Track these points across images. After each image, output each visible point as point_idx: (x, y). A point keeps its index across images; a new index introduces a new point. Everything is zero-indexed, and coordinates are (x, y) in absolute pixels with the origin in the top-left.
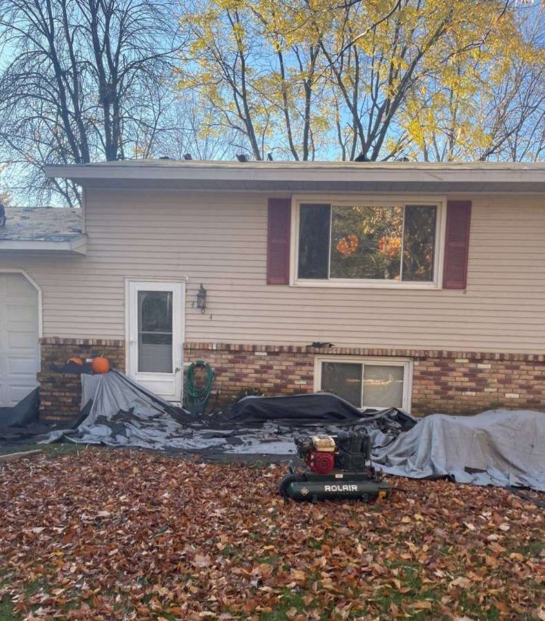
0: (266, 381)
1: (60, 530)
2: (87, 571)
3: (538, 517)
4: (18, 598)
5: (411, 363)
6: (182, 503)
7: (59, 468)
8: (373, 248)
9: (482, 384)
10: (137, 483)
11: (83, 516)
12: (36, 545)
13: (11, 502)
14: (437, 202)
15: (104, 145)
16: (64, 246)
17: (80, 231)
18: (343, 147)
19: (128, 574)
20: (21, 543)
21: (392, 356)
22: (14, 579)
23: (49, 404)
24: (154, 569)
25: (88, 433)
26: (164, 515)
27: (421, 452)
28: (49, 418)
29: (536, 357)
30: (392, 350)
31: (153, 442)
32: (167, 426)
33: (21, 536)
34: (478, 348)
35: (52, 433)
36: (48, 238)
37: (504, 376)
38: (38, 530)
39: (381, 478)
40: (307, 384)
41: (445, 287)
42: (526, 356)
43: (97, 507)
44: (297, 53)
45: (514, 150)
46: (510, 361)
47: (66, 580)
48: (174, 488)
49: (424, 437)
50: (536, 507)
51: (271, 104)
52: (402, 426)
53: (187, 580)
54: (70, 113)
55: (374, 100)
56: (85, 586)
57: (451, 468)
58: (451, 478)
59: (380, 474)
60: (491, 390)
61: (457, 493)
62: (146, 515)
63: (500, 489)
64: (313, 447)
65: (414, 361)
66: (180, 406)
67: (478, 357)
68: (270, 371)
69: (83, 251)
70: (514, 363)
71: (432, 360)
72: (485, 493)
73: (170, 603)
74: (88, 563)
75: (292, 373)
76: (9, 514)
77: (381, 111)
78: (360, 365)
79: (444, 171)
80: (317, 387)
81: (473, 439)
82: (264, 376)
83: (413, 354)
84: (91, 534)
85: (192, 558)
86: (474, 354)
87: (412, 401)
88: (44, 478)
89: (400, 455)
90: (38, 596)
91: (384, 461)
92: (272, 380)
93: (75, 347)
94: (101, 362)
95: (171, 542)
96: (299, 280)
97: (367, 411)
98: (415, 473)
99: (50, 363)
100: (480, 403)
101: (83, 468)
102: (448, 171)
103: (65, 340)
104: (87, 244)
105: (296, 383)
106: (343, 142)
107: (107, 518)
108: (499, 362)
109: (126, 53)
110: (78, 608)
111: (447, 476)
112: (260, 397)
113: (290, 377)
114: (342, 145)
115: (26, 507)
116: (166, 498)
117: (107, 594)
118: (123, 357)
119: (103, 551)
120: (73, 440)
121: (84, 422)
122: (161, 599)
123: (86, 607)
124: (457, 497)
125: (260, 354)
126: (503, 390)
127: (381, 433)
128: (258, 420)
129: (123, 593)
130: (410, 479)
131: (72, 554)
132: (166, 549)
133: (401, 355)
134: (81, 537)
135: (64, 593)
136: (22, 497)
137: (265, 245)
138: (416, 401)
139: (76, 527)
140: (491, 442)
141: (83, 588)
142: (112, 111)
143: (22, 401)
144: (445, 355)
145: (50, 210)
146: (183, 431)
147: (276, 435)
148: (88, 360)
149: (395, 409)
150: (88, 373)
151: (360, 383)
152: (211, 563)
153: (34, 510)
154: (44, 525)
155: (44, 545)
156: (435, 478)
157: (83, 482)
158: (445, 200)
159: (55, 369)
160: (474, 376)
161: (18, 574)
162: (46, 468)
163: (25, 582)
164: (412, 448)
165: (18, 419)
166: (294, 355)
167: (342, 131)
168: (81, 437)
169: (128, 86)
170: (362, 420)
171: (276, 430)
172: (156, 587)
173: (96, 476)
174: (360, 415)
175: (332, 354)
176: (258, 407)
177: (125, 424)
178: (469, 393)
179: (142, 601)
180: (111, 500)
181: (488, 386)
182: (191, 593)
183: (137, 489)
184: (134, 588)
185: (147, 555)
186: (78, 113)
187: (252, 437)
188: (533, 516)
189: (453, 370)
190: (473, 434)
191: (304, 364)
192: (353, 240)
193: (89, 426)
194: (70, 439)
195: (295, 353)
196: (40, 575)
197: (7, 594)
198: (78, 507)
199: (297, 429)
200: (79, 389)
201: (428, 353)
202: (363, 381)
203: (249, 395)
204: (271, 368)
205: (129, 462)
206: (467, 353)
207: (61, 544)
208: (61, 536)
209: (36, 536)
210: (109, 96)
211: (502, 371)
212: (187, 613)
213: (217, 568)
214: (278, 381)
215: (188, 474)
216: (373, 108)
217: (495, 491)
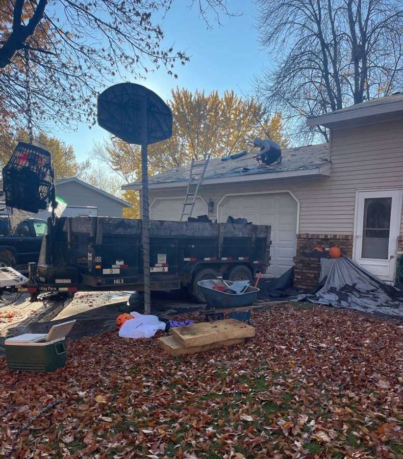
1: (295, 350)
2: (307, 374)
4: (268, 378)
6: (379, 348)
7: (300, 316)
10: (348, 331)
11: (310, 344)
12: (281, 355)
13: (271, 330)
15: (353, 92)
16: (315, 172)
17: (326, 160)
19: (332, 381)
20: (273, 352)
22: (268, 369)
23: (300, 277)
24: (349, 382)
25: (323, 298)
26: (363, 353)
28: (299, 286)
31: (367, 308)
32: (379, 298)
33: (273, 348)
35: (300, 295)
36: (305, 168)
38: (283, 347)
43: (319, 341)
47: (295, 376)
48: (374, 338)
53: (370, 393)
54: (330, 74)
56: (305, 381)
62: (351, 351)
66: (393, 284)
69: (327, 173)
73: (355, 402)
74: (308, 370)
76: (269, 336)
84: (313, 355)
85: (377, 382)
88: (291, 320)
90: (279, 380)
93: (318, 240)
94: (335, 250)
95: (364, 369)
99: (302, 251)
101: (315, 318)
103: (313, 235)
104: (331, 168)
107: (324, 348)
109: (374, 18)
110: (300, 390)
115: (278, 334)
116: (366, 343)
117: (317, 388)
118: (351, 247)
119: (319, 366)
120: (312, 301)
121: (320, 290)
122: (350, 399)
123: (304, 391)
129: (327, 390)
131: (300, 364)
132: (360, 372)
134: (307, 355)
135: (293, 382)
136: (277, 328)
139: (305, 349)
141: (304, 382)
142: (361, 65)
143: (283, 275)
145: (310, 147)
146: (392, 303)
148: (327, 249)
150: (326, 258)
152: (390, 387)
153: (282, 337)
154: (286, 345)
155: (285, 356)
157: (313, 326)
159: (304, 254)
161: (269, 367)
162: (293, 315)
163: (272, 372)
165: (280, 285)
168: (317, 300)
169: (374, 43)
172: (348, 391)
173: (322, 324)
177: (348, 294)
179: (338, 397)
180: (329, 338)
182: (371, 400)
183: (348, 335)
184: (333, 388)
185: (346, 373)
186: (336, 72)
193: (323, 293)
194: (310, 300)
196: (281, 370)
197: (263, 375)
198: (308, 339)
200: (319, 268)
205: (346, 318)
207: (295, 357)
208: (296, 353)
209: (282, 350)
210: (359, 54)
212: (366, 411)
213: (394, 391)
215: (387, 331)
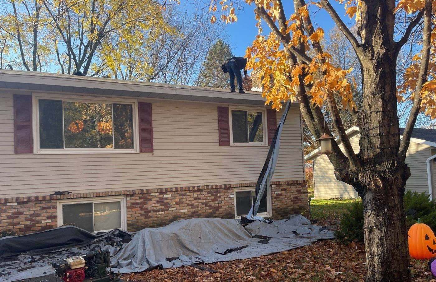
0: (17, 224)
3: (212, 278)
5: (125, 198)
8: (88, 129)
9: (167, 206)
14: (132, 102)
18: (62, 66)
21: (112, 195)
27: (139, 254)
29: (194, 187)
30: (112, 192)
34: (164, 185)
37: (179, 200)
39: (119, 277)
40: (52, 222)
41: (141, 151)
42: (189, 188)
44: (26, 5)
45: (165, 78)
46: (181, 191)
49: (140, 244)
50: (209, 273)
51: (7, 33)
52: (123, 239)
55: (82, 41)
57: (159, 261)
58: (160, 267)
59: (117, 275)
60: (173, 209)
61: (166, 275)
63: (188, 267)
64: (68, 267)
65: (127, 197)
67: (164, 191)
68: (20, 216)
70: (183, 192)
71: (137, 195)
72: (181, 272)
75: (39, 215)
77: (86, 48)
78: (91, 204)
79: (135, 85)
80: (60, 222)
81: (169, 240)
82: (16, 220)
83: (126, 193)
86: (161, 189)
87: (127, 222)
89: (126, 259)
91: (116, 265)
92: (22, 222)
96: (41, 149)
97: (99, 233)
98: (138, 268)
100: (167, 218)
102: (137, 85)
105: (43, 222)
106: (62, 63)
108: (176, 193)
111: (158, 266)
112: (14, 237)
113: (38, 218)
114: (61, 64)
124: (166, 278)
125: (12, 204)
126: (179, 208)
127: (111, 247)
128: (13, 254)
130: (135, 273)
133: (118, 194)
137: (12, 126)
138: (130, 222)
140: (180, 239)
144: (145, 191)
147: (30, 264)
149: (117, 229)
151: (92, 215)
156: (150, 269)
158: (136, 102)
160: (163, 202)
164: (133, 253)
166: (40, 202)
167: (60, 56)
170: (95, 240)
171: (30, 260)
174: (93, 237)
175: (71, 198)
176: (13, 245)
178: (160, 213)
181: (170, 207)
187: (10, 268)
188: (209, 278)
189: (150, 200)
190: (169, 237)
191: (49, 208)
192: (80, 123)
195: (40, 201)
199: (46, 256)
201: (135, 191)
202: (94, 213)
203: (3, 236)
204: (21, 213)
206: (157, 189)
211: (177, 197)
214: (28, 223)
216: (81, 45)
217: (186, 269)
